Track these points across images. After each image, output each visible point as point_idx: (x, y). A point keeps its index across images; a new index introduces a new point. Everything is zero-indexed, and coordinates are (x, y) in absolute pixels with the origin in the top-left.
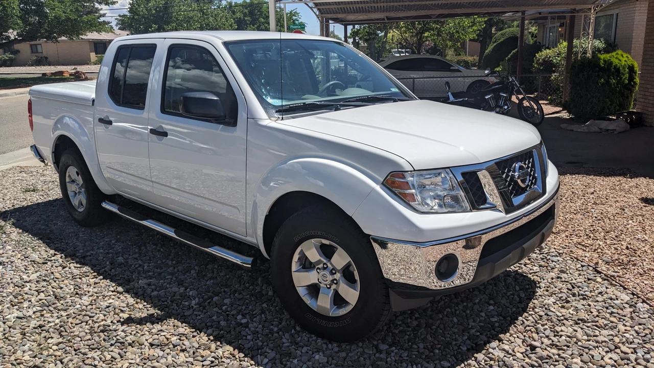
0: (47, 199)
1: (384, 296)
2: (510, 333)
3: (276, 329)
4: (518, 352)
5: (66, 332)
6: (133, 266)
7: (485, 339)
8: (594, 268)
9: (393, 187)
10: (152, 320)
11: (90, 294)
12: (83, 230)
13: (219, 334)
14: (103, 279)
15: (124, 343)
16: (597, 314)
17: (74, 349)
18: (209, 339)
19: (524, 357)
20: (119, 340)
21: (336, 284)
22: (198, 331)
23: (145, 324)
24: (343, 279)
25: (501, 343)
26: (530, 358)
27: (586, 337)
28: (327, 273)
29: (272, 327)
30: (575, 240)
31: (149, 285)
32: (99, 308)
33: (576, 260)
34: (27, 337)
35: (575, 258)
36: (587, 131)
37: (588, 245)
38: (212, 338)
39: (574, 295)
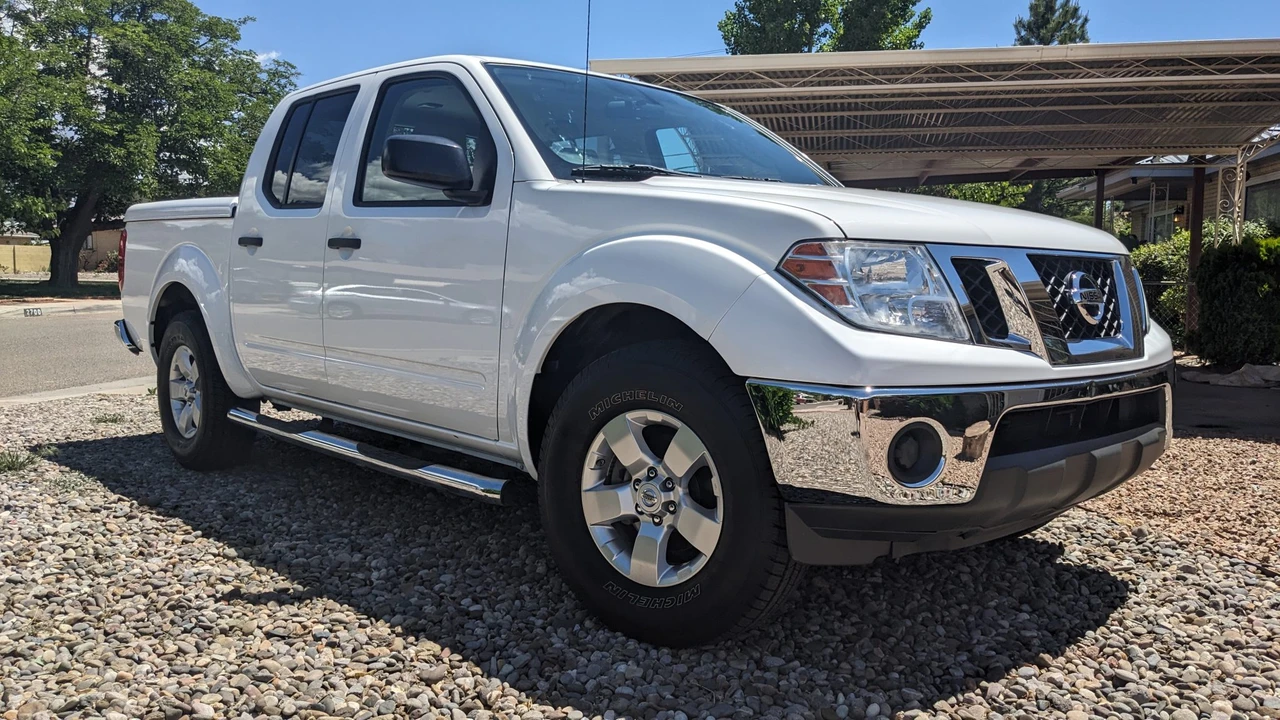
0: (136, 433)
1: (776, 526)
2: (1067, 657)
3: (539, 622)
4: (1085, 687)
5: (97, 605)
6: (270, 524)
7: (1009, 662)
8: (1258, 568)
9: (799, 276)
10: (281, 597)
11: (168, 555)
12: (189, 473)
13: (416, 623)
14: (203, 536)
15: (210, 628)
16: (1270, 634)
17: (105, 631)
18: (393, 632)
19: (1098, 696)
20: (203, 622)
21: (672, 513)
22: (373, 619)
23: (266, 604)
24: (688, 500)
25: (1043, 671)
26: (1111, 699)
27: (1243, 670)
28: (654, 487)
29: (532, 619)
30: (1216, 525)
31: (292, 549)
32: (177, 576)
33: (1218, 555)
34: (15, 610)
35: (1216, 552)
36: (1239, 384)
37: (1245, 533)
38: (399, 629)
39: (1215, 605)
